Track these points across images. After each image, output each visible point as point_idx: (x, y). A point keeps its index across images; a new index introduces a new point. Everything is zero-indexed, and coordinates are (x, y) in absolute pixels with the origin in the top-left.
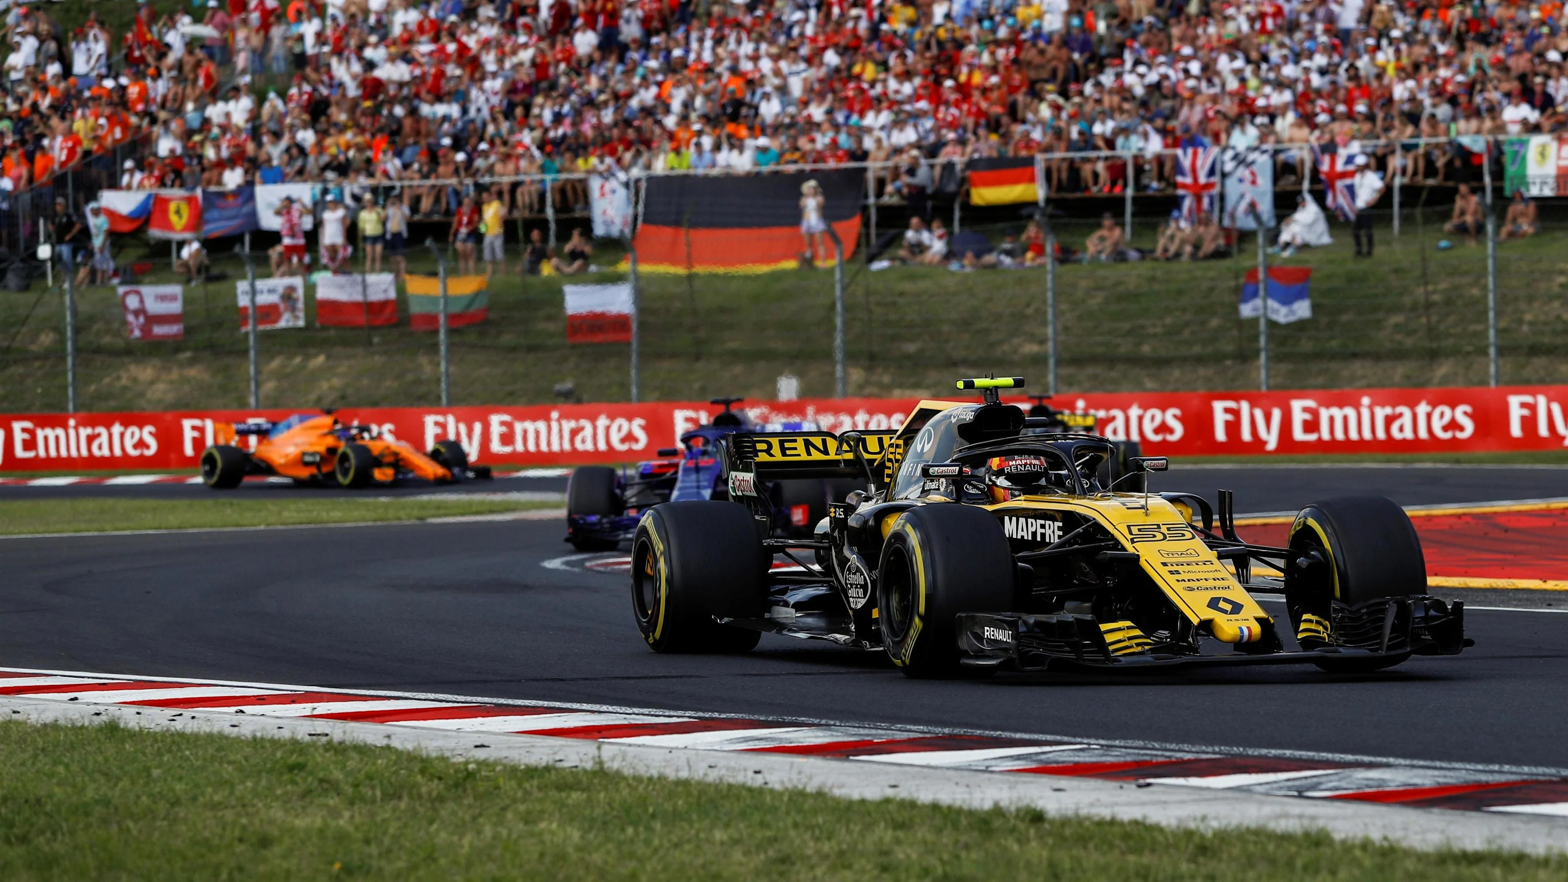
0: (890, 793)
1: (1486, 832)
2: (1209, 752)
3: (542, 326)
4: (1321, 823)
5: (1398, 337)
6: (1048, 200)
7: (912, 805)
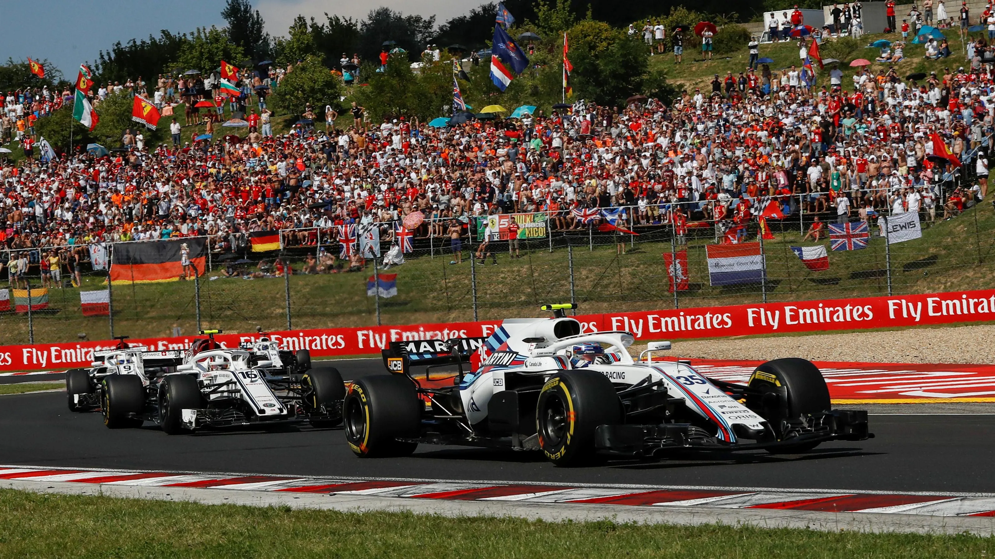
0: (225, 501)
1: (478, 509)
2: (360, 480)
3: (71, 309)
4: (408, 508)
5: (434, 302)
6: (284, 248)
7: (234, 506)
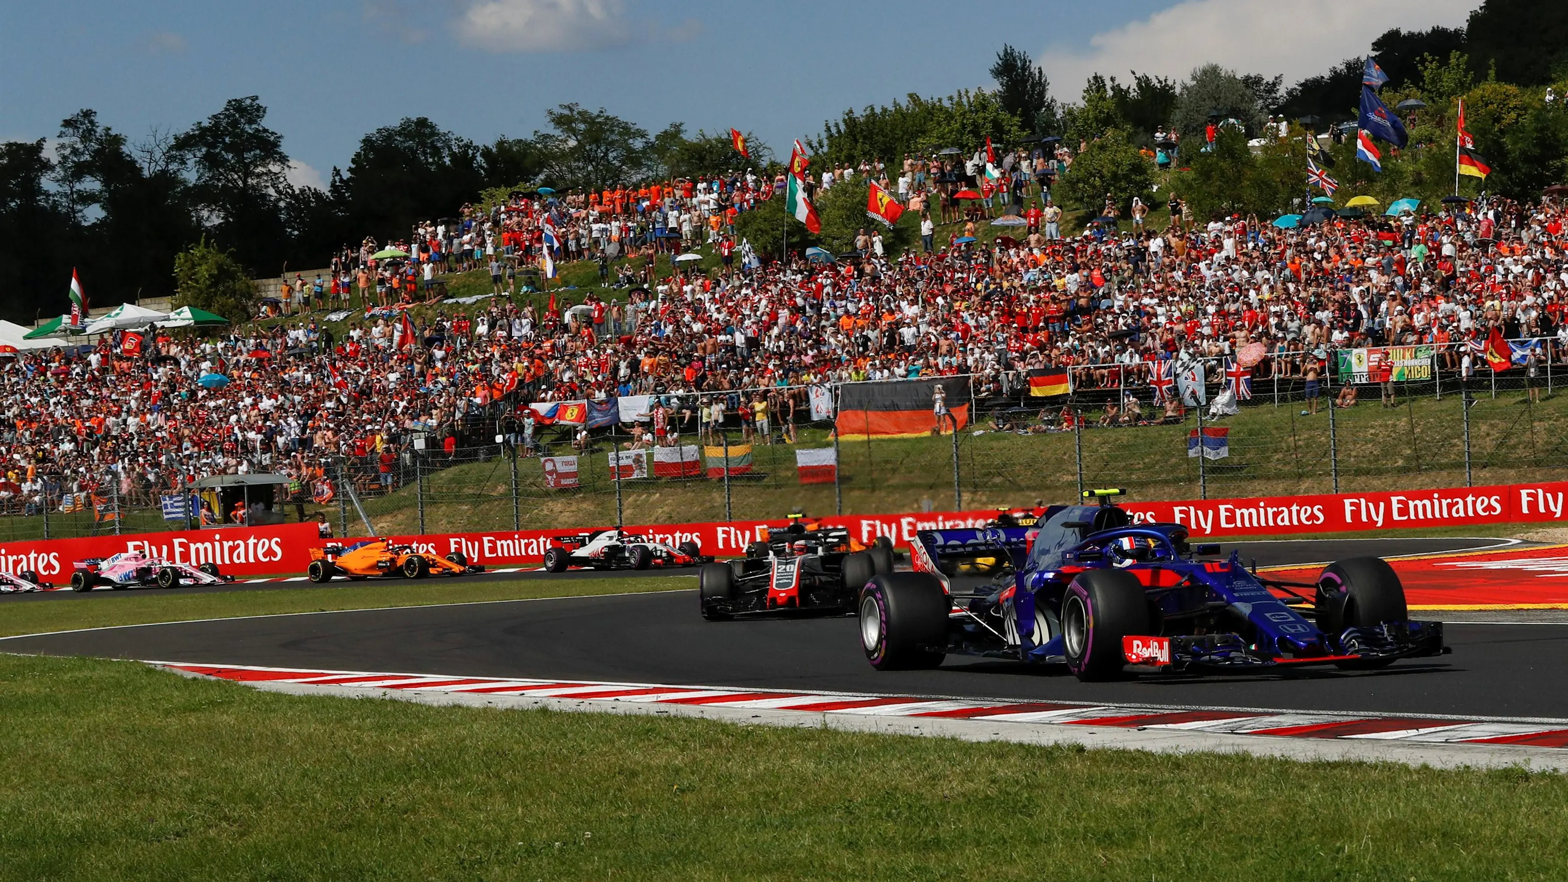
0: (994, 737)
1: (1340, 751)
2: (1179, 709)
3: (783, 474)
4: (1245, 748)
5: (1279, 467)
6: (1074, 392)
7: (1008, 744)
